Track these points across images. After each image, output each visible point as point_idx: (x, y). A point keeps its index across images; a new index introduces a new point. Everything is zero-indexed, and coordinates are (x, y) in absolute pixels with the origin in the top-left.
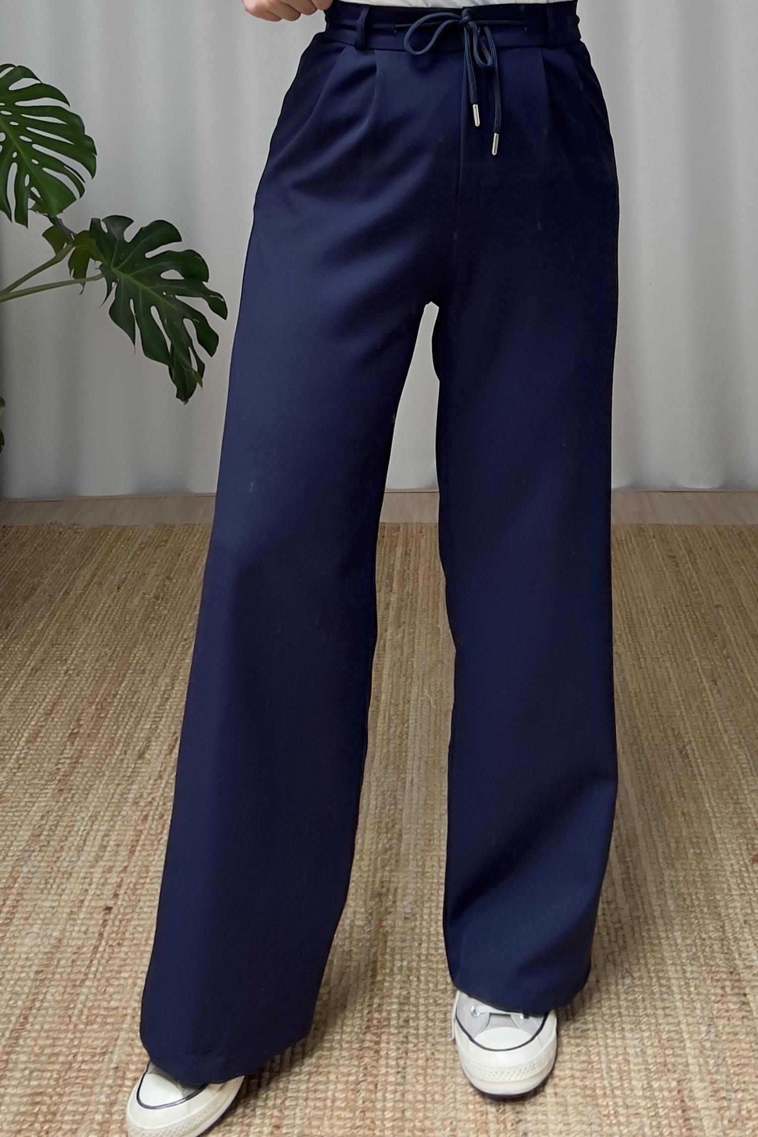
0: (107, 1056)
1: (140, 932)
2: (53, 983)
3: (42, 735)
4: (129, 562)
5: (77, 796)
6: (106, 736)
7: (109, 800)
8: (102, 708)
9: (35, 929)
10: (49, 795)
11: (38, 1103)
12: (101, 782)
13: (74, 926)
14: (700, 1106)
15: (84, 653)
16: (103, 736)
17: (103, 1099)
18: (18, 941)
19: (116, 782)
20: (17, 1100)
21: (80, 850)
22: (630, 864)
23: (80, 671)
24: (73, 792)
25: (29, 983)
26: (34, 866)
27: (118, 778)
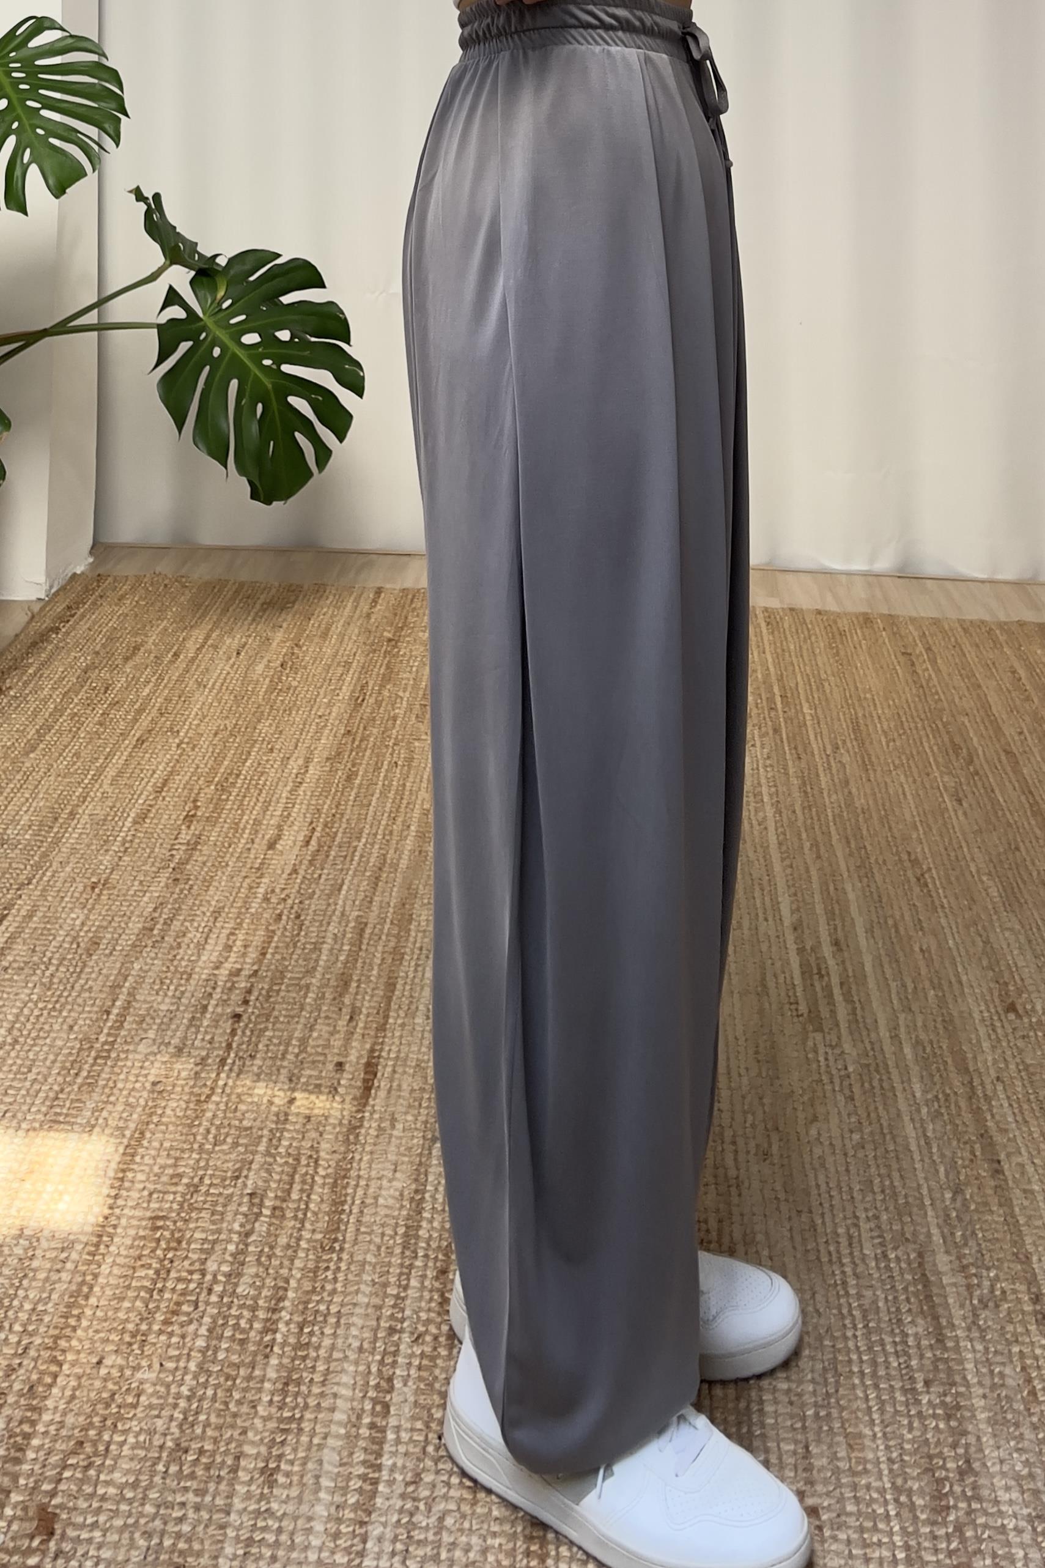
0: (240, 1181)
1: (275, 1045)
2: (172, 1096)
3: (151, 816)
4: (251, 624)
5: (196, 887)
6: (229, 821)
7: (234, 894)
8: (222, 788)
9: (151, 1034)
10: (162, 884)
11: (159, 1228)
12: (223, 873)
13: (197, 1033)
14: (944, 1282)
15: (199, 725)
16: (225, 822)
17: (236, 1227)
18: (131, 1048)
19: (243, 874)
20: (135, 1222)
21: (201, 947)
22: (857, 1005)
23: (195, 746)
24: (191, 882)
25: (145, 1094)
26: (146, 964)
27: (244, 870)
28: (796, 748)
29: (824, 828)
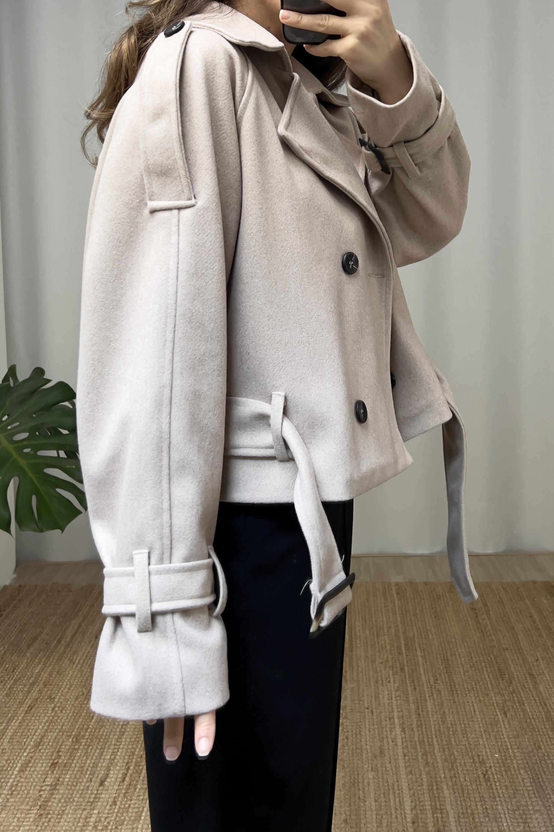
3: (30, 765)
5: (52, 820)
6: (78, 765)
7: (75, 825)
8: (76, 740)
10: (31, 820)
12: (70, 807)
15: (67, 692)
16: (76, 766)
19: (82, 807)
23: (63, 709)
24: (49, 816)
27: (84, 804)
28: (413, 681)
29: (430, 740)
